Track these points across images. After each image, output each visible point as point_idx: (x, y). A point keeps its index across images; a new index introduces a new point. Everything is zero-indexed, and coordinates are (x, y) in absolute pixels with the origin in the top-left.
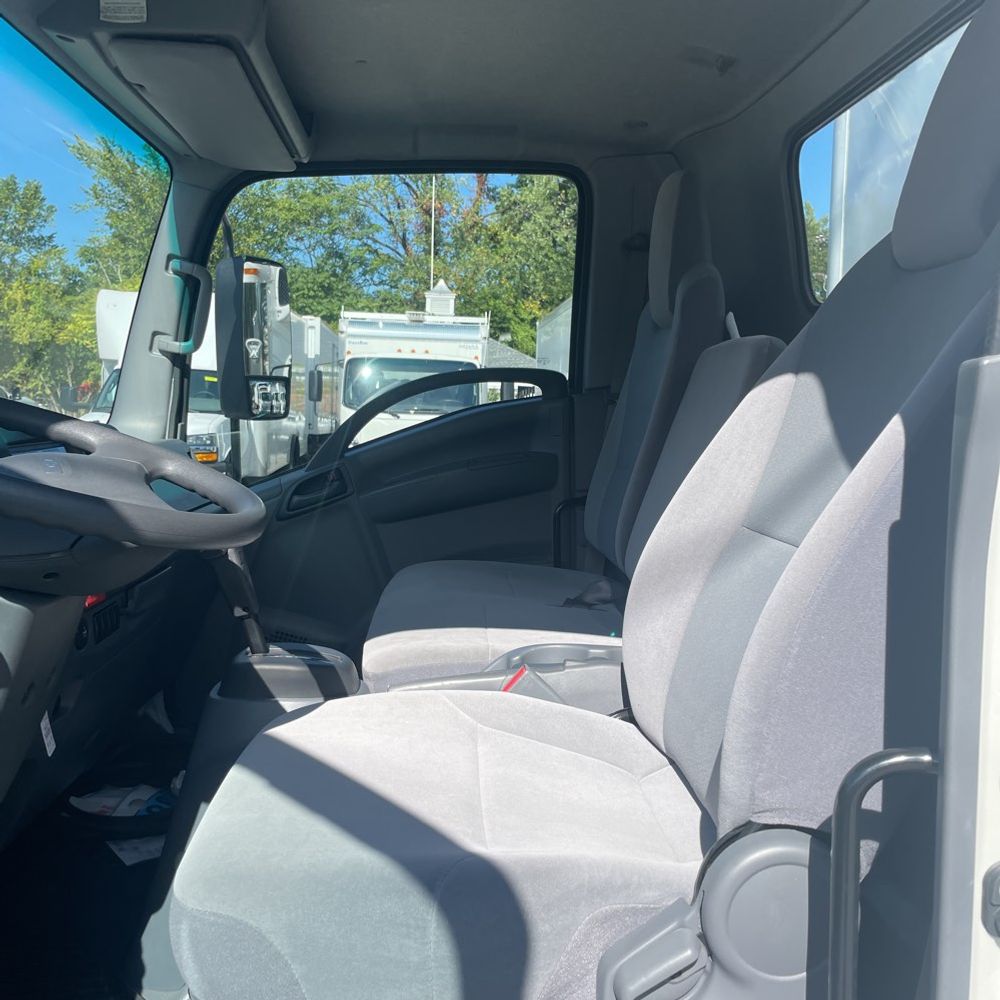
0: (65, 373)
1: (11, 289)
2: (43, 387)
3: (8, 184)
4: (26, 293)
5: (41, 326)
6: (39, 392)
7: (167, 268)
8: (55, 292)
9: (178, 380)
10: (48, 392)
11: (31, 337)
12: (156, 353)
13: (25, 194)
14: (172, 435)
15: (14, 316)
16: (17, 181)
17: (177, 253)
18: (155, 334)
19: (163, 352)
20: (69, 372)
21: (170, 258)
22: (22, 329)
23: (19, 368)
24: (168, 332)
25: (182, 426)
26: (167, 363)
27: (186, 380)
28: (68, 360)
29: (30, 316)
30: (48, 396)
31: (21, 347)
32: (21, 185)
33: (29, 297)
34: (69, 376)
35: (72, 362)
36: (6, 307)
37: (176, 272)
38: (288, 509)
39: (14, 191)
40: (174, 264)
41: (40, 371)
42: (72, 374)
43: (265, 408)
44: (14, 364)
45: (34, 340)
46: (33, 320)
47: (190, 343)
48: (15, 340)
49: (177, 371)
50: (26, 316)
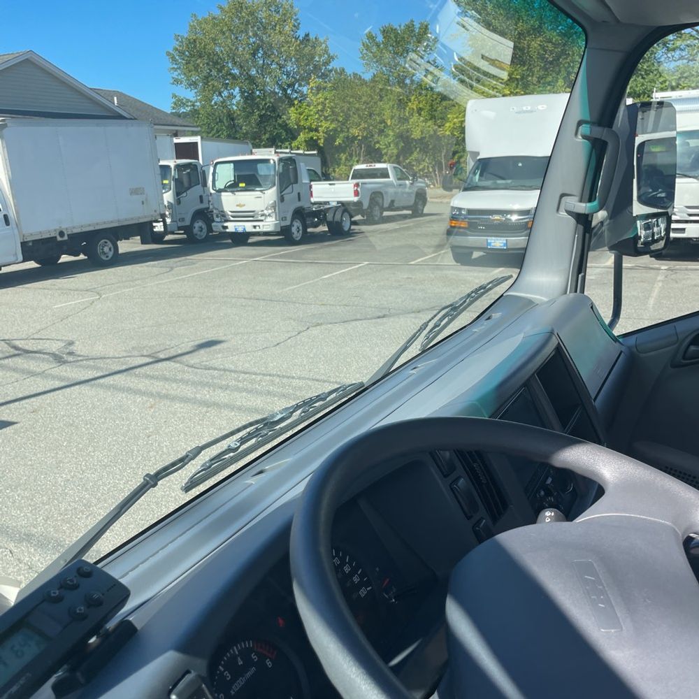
0: (441, 156)
1: (410, 101)
2: (428, 167)
3: (409, 27)
4: (419, 103)
5: (428, 124)
6: (426, 171)
7: (576, 134)
8: (436, 99)
9: (581, 237)
10: (431, 170)
11: (422, 134)
12: (563, 214)
13: (420, 32)
14: (573, 290)
15: (412, 120)
16: (414, 23)
17: (588, 118)
18: (563, 195)
19: (569, 213)
20: (443, 154)
21: (580, 123)
22: (417, 128)
23: (415, 155)
24: (575, 194)
25: (582, 277)
26: (572, 221)
27: (587, 235)
28: (443, 146)
29: (422, 118)
30: (431, 173)
31: (416, 140)
32: (417, 26)
33: (421, 106)
34: (443, 157)
35: (445, 148)
36: (407, 114)
37: (584, 137)
38: (684, 358)
39: (413, 31)
40: (585, 129)
41: (426, 156)
42: (445, 156)
43: (646, 237)
44: (412, 153)
45: (424, 135)
46: (423, 121)
47: (595, 203)
48: (412, 136)
49: (581, 227)
50: (419, 119)
